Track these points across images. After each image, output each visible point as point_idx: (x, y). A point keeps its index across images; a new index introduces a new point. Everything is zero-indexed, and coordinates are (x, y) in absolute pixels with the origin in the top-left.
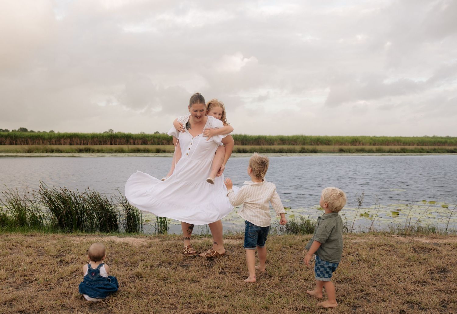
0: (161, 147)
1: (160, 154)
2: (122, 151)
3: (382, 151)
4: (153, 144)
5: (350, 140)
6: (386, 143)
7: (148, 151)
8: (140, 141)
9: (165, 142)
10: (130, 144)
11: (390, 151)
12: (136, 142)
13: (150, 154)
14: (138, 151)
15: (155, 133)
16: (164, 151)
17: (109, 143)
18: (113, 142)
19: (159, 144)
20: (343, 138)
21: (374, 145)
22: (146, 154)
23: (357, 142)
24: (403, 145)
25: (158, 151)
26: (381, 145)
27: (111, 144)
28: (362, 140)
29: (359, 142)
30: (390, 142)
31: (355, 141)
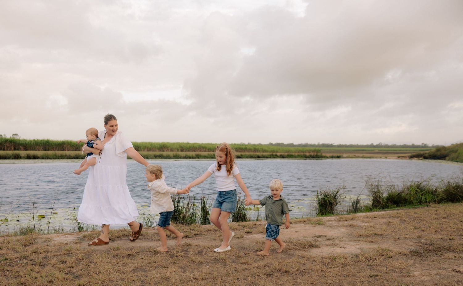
3: (179, 157)
5: (158, 146)
6: (193, 149)
11: (186, 157)
20: (151, 144)
21: (182, 151)
23: (165, 147)
24: (208, 151)
26: (189, 151)
28: (170, 146)
29: (167, 148)
30: (196, 148)
31: (163, 147)
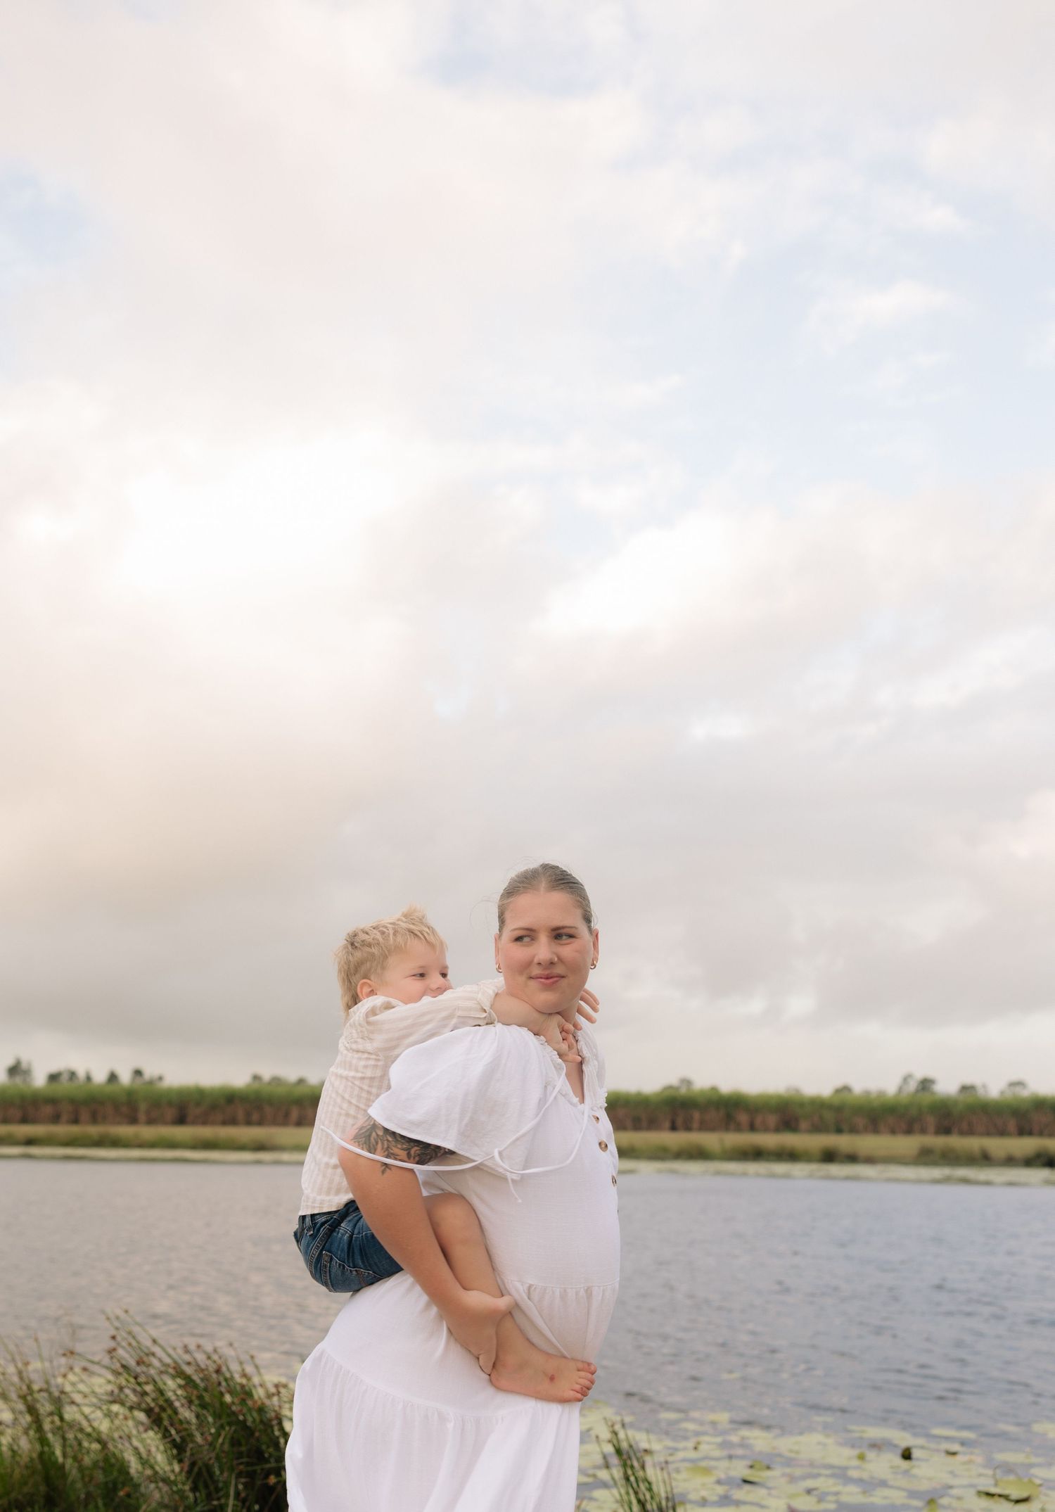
0: (843, 1142)
1: (834, 1169)
2: (699, 1154)
4: (818, 1128)
7: (791, 1156)
8: (772, 1120)
9: (860, 1122)
10: (739, 1129)
12: (758, 1120)
13: (798, 1169)
14: (757, 1154)
15: (838, 1091)
16: (852, 1158)
17: (667, 1124)
18: (679, 1121)
19: (839, 1131)
22: (780, 1168)
25: (829, 1157)
27: (674, 1128)
